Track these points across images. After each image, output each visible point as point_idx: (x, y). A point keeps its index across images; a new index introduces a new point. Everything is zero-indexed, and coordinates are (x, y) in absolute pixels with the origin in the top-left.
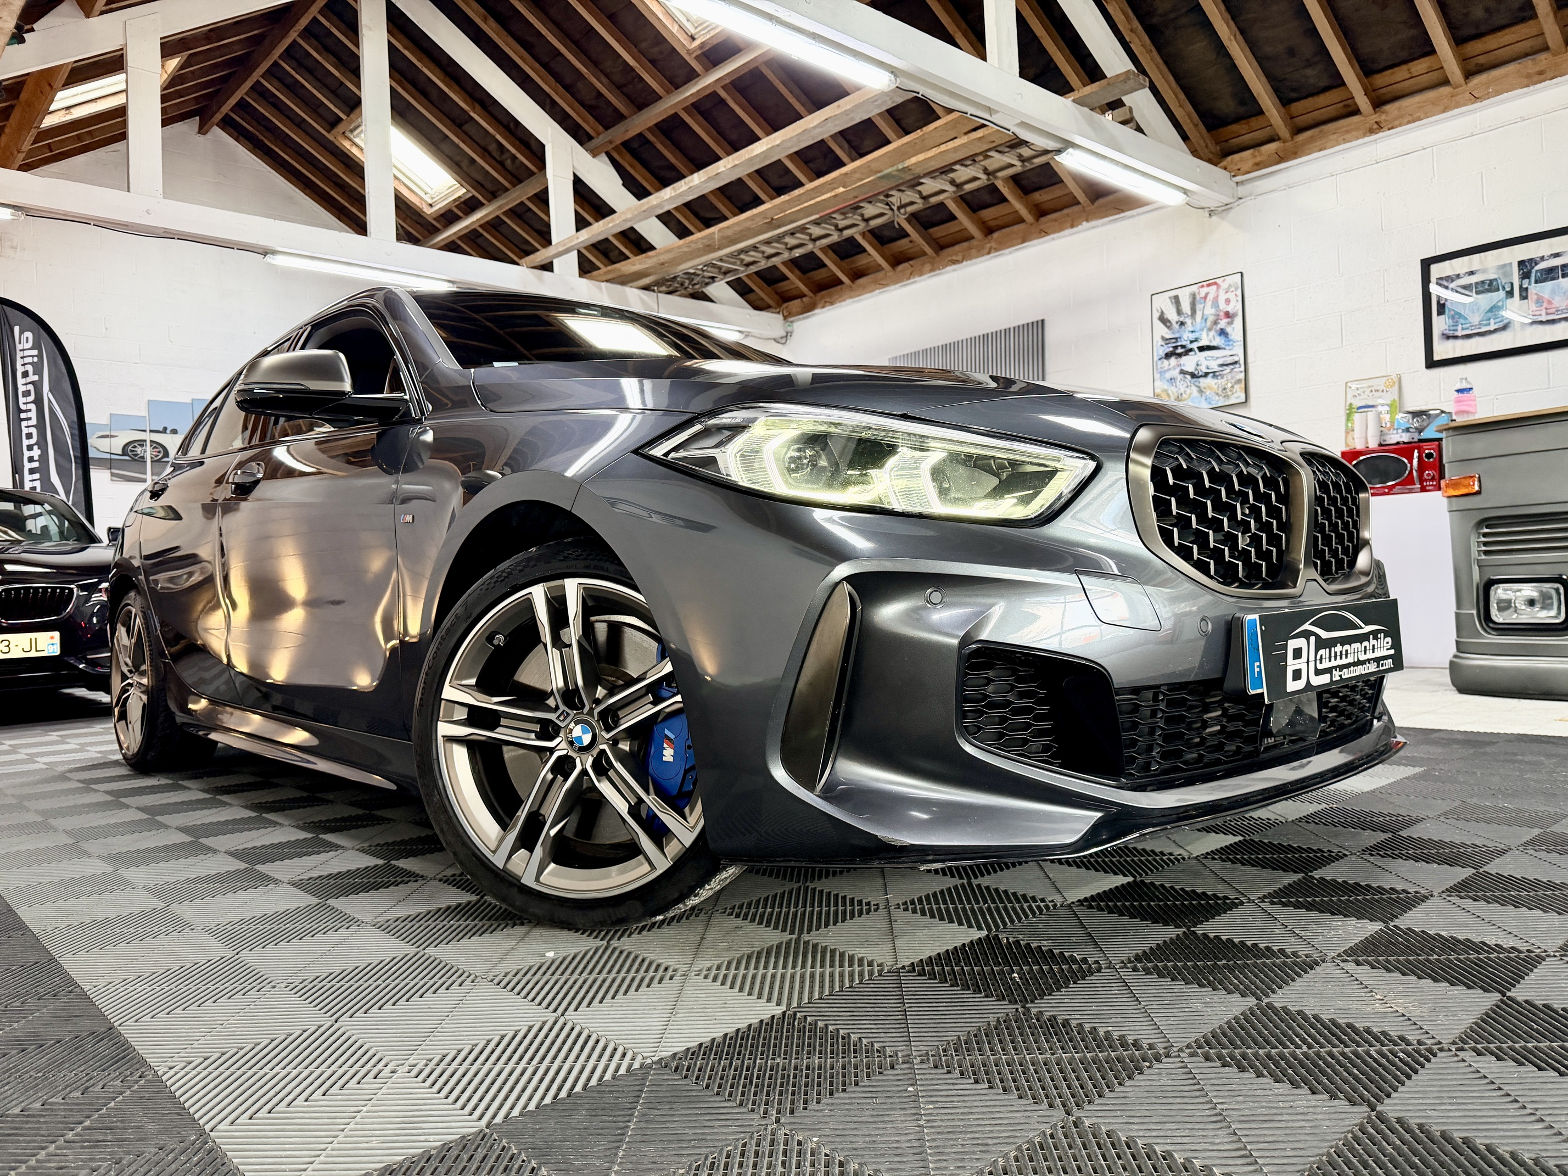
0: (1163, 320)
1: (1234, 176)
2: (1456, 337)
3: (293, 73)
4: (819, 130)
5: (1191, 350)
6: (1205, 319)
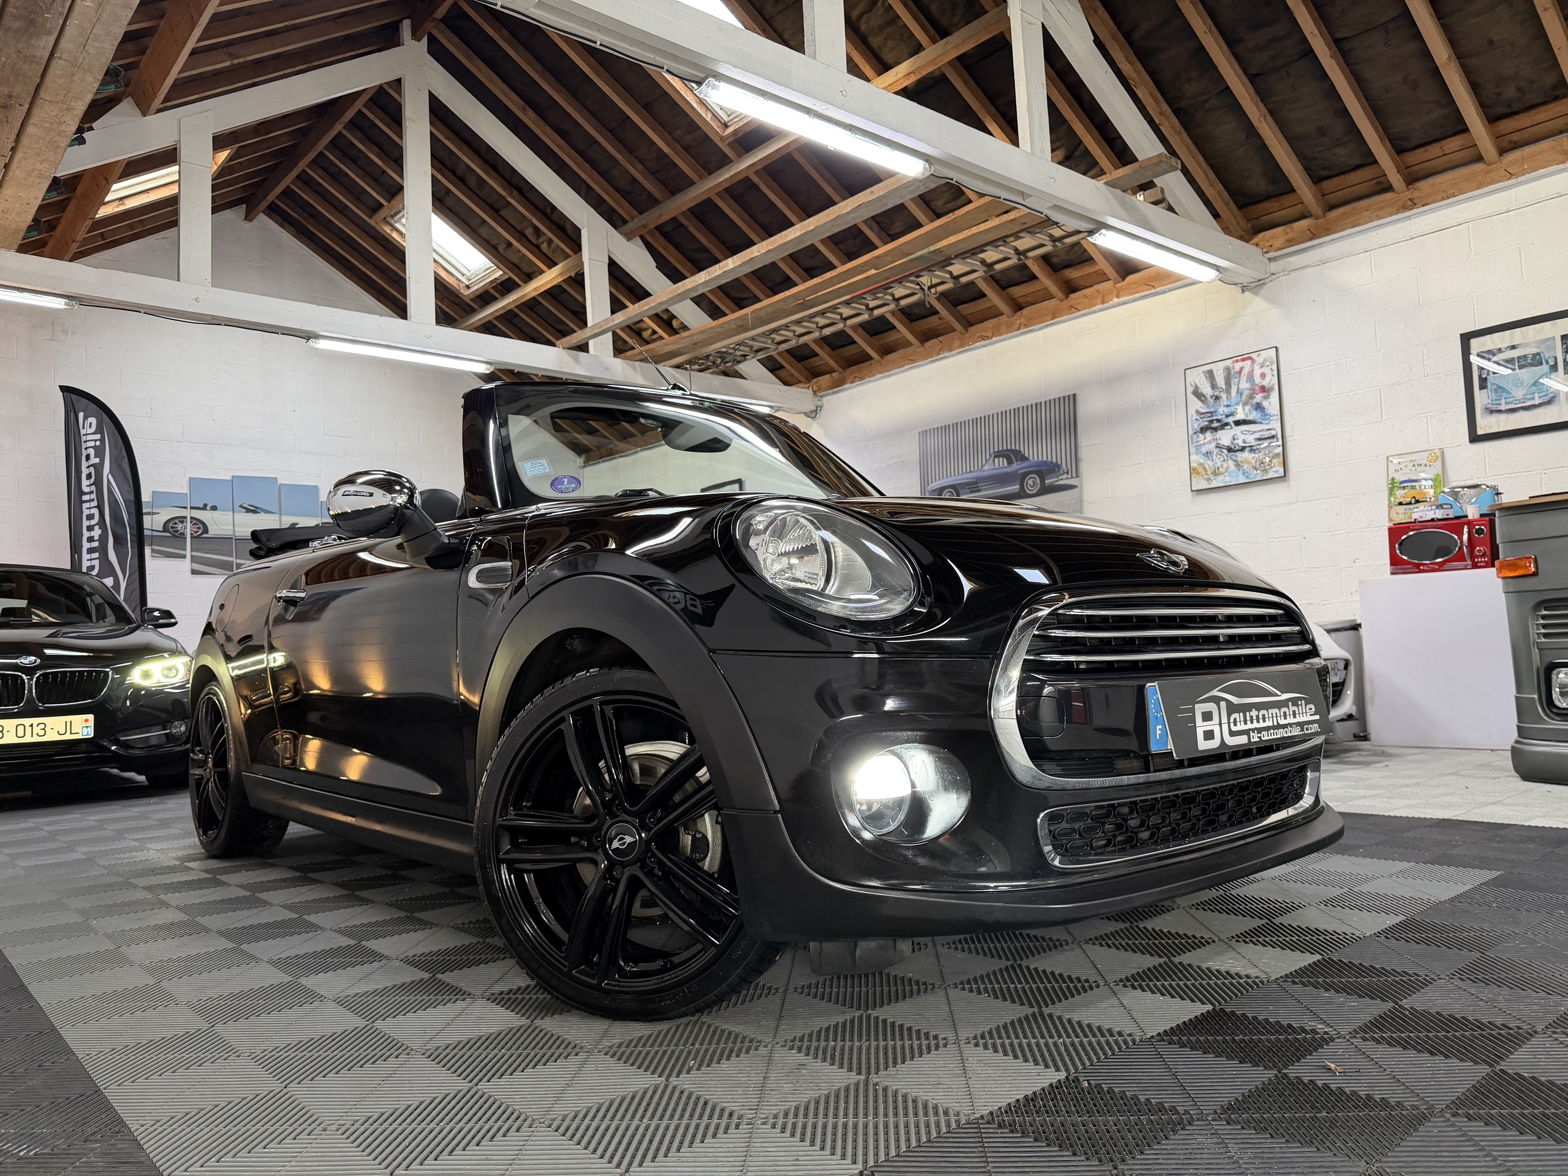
0: (1198, 394)
1: (1266, 252)
2: (1500, 411)
3: (337, 162)
4: (852, 215)
5: (1227, 424)
6: (1240, 393)
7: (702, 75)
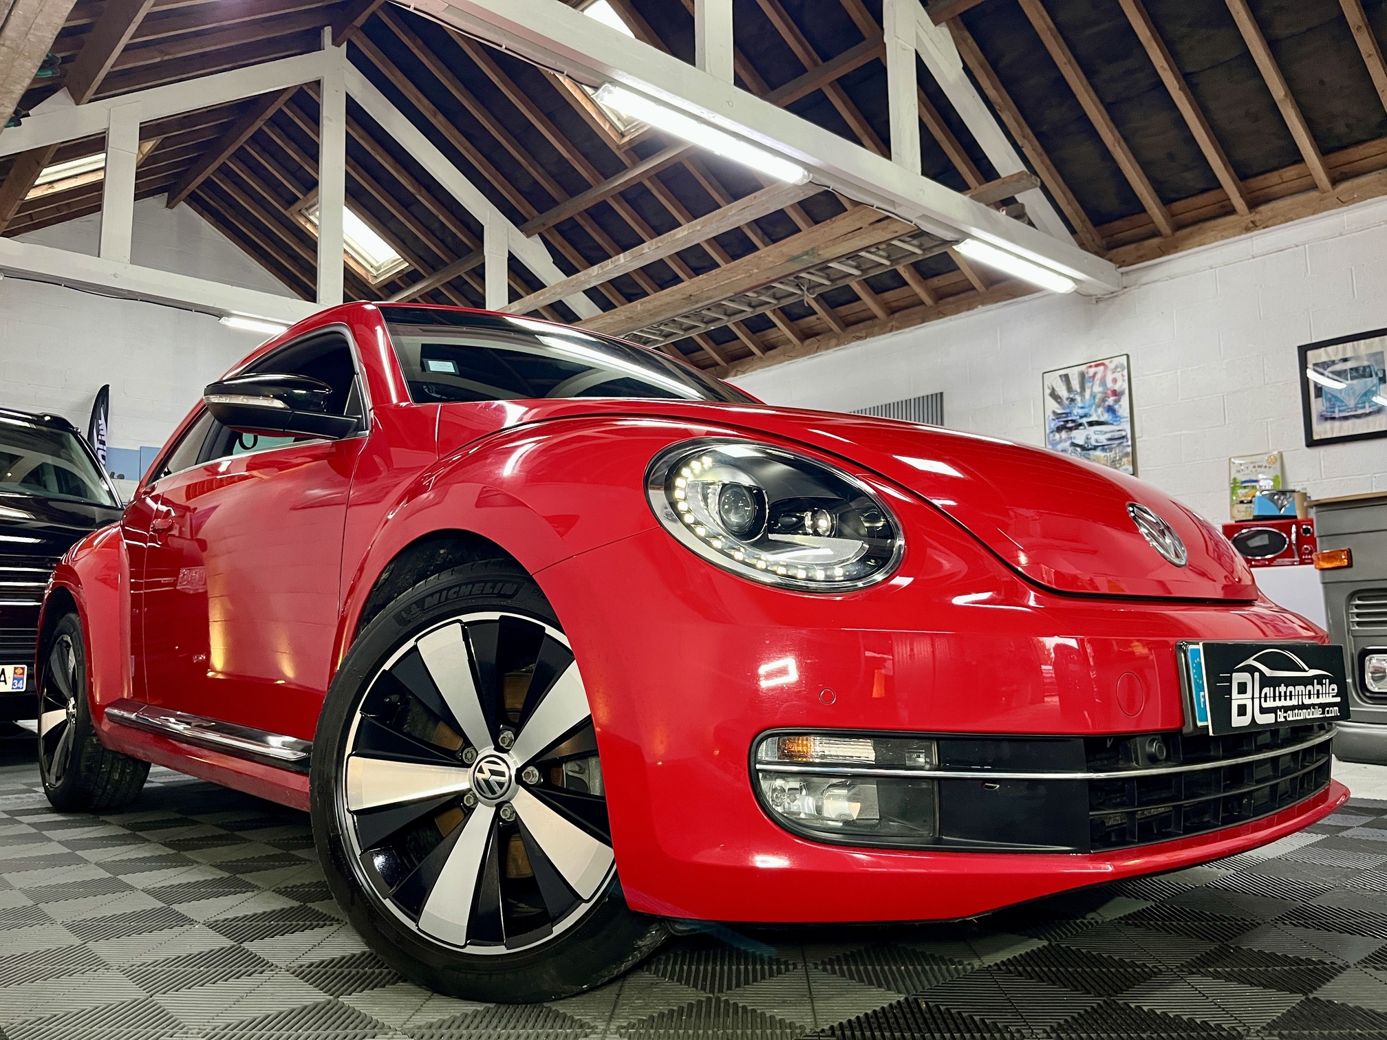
0: (1054, 395)
1: (1120, 267)
2: (1333, 419)
3: (256, 155)
4: (736, 218)
5: (1081, 425)
6: (1093, 396)
7: (599, 81)
